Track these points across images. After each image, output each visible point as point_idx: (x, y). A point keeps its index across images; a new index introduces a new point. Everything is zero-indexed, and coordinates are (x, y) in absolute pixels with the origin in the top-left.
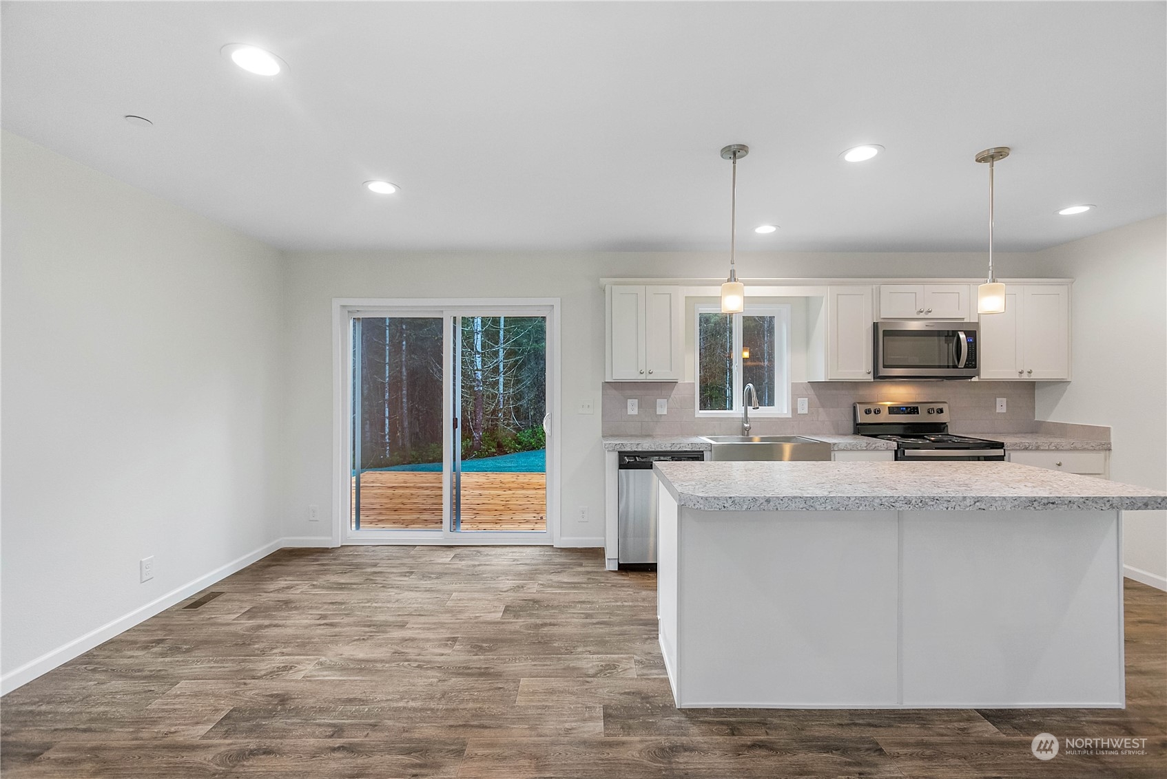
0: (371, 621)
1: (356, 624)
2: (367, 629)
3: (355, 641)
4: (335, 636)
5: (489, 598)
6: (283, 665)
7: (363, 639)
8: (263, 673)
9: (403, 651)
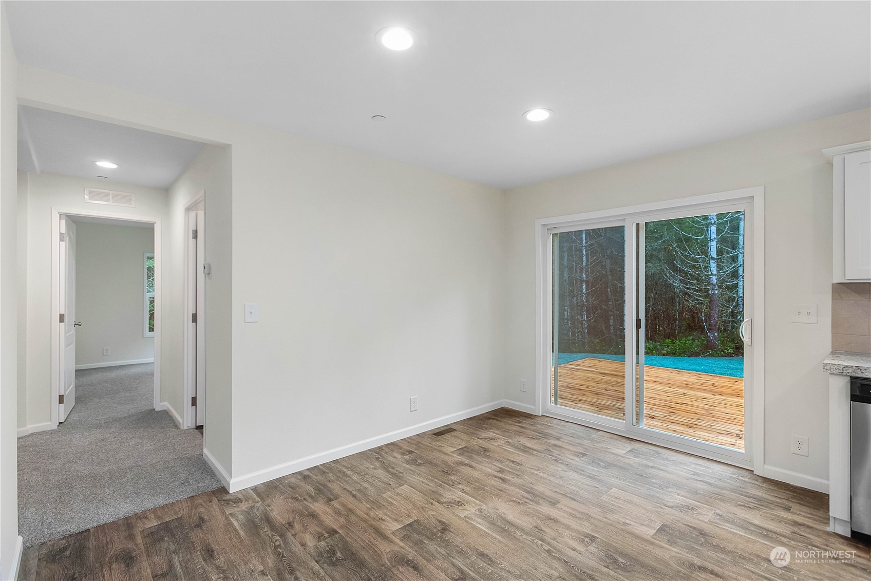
0: (532, 488)
1: (521, 487)
2: (526, 495)
3: (512, 501)
4: (501, 490)
5: (648, 508)
6: (458, 500)
7: (519, 502)
8: (445, 500)
9: (543, 528)
